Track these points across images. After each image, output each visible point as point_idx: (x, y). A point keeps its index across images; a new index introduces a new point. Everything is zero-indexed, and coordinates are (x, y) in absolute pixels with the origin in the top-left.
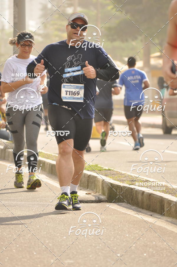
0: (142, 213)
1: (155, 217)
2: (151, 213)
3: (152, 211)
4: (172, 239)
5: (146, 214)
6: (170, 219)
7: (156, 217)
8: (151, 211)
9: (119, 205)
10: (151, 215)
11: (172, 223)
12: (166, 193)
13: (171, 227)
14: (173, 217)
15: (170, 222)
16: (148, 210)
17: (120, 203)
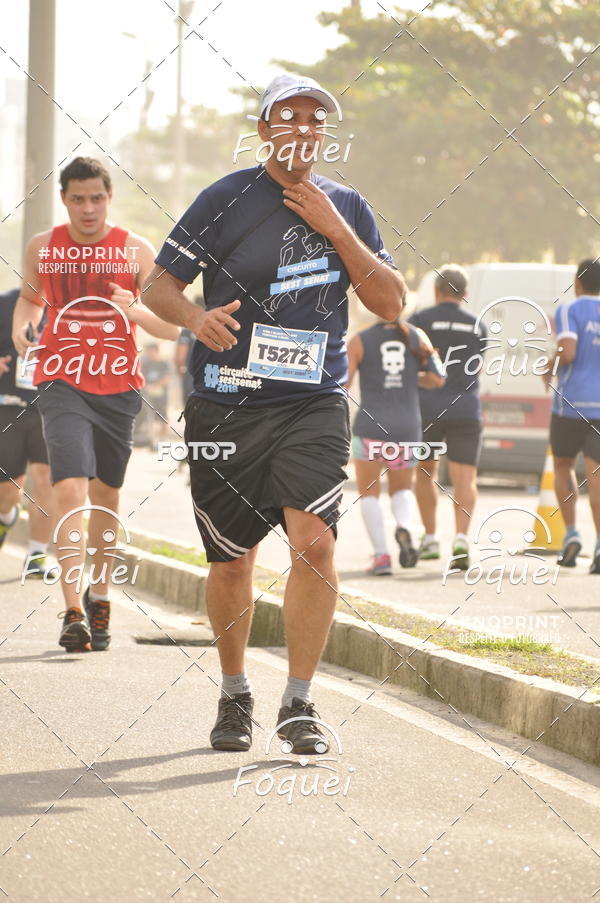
0: (327, 673)
1: (359, 684)
2: (351, 674)
3: (354, 669)
4: (399, 738)
5: (336, 675)
6: (395, 690)
7: (363, 684)
8: (349, 668)
9: (273, 653)
10: (351, 679)
11: (399, 697)
12: (389, 625)
13: (398, 708)
14: (404, 685)
15: (395, 696)
16: (344, 666)
17: (275, 649)
